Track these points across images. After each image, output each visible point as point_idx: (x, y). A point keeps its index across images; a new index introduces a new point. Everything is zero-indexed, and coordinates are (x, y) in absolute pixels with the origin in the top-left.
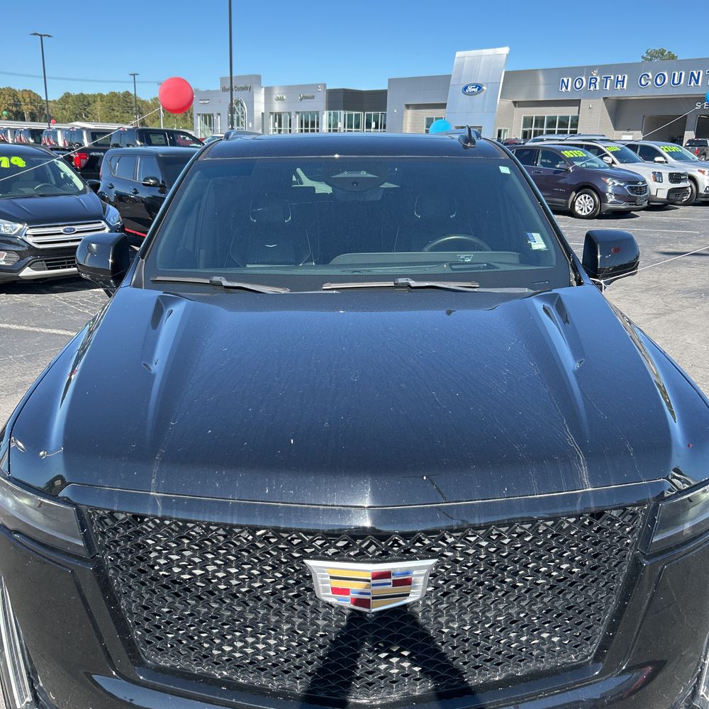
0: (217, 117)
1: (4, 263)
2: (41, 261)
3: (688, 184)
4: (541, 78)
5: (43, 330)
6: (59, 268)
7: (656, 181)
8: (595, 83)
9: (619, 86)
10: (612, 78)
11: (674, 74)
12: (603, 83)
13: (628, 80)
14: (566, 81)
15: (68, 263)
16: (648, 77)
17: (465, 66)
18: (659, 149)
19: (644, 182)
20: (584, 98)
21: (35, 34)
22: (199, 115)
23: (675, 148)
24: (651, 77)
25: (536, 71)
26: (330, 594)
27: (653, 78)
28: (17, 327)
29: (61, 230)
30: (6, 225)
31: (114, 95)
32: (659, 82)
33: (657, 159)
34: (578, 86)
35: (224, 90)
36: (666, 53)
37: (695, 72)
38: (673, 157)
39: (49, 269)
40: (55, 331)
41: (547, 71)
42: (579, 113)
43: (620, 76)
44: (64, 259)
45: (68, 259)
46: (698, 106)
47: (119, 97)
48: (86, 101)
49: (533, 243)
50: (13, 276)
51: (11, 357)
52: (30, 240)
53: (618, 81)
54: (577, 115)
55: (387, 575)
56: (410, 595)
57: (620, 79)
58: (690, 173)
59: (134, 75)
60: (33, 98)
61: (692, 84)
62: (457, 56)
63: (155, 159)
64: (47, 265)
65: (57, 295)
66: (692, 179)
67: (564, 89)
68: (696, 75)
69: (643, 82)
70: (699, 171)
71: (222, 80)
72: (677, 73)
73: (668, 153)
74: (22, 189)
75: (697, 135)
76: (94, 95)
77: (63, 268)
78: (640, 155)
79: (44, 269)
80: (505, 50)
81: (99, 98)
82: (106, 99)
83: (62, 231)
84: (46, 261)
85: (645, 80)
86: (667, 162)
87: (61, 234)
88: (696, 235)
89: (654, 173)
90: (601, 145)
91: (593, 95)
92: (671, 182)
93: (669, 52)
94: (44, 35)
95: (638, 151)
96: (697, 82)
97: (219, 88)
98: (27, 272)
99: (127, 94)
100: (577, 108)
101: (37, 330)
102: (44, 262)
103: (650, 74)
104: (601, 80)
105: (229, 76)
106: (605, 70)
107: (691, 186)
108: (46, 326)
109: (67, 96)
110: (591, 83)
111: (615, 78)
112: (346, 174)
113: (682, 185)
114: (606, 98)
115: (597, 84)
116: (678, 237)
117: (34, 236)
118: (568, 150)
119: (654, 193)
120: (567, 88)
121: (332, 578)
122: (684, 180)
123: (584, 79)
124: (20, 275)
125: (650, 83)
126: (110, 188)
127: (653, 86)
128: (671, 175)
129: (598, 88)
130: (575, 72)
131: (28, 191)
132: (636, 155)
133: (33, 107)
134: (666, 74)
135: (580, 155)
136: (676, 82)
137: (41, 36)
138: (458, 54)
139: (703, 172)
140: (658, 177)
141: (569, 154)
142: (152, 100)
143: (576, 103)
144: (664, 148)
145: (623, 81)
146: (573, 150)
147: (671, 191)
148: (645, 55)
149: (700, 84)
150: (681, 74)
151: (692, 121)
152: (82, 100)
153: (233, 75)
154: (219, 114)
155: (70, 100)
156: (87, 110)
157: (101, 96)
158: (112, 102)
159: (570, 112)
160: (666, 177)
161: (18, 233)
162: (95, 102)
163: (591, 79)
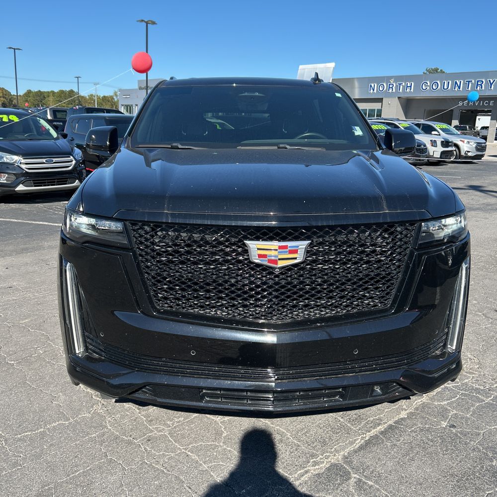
0: (135, 107)
1: (5, 182)
2: (30, 181)
3: (454, 148)
4: (356, 84)
5: (33, 222)
6: (41, 186)
7: (432, 146)
8: (392, 88)
9: (408, 89)
10: (404, 84)
11: (444, 82)
12: (398, 88)
13: (414, 86)
14: (373, 85)
15: (48, 182)
16: (427, 84)
17: (305, 75)
18: (435, 126)
19: (425, 145)
20: (386, 97)
21: (10, 48)
22: (123, 105)
23: (445, 126)
24: (429, 84)
25: (353, 79)
26: (257, 258)
27: (430, 85)
28: (16, 221)
29: (44, 160)
30: (8, 157)
31: (62, 92)
32: (434, 87)
33: (433, 133)
34: (381, 89)
35: (140, 88)
36: (439, 70)
37: (457, 81)
38: (443, 132)
39: (35, 186)
40: (41, 223)
41: (361, 80)
42: (382, 107)
43: (409, 84)
44: (45, 180)
45: (48, 180)
46: (460, 104)
47: (66, 94)
48: (42, 96)
49: (355, 132)
50: (11, 191)
51: (15, 235)
52: (23, 166)
53: (407, 87)
54: (380, 108)
55: (286, 247)
56: (298, 259)
57: (408, 85)
58: (454, 142)
59: (78, 78)
60: (4, 93)
61: (456, 89)
62: (300, 68)
63: (103, 121)
64: (34, 183)
65: (39, 204)
66: (456, 146)
67: (372, 91)
68: (459, 84)
69: (424, 88)
70: (460, 140)
71: (140, 82)
72: (446, 82)
73: (441, 129)
74: (16, 136)
75: (461, 123)
76: (48, 92)
77: (44, 186)
78: (422, 130)
79: (32, 186)
80: (332, 65)
81: (51, 94)
82: (56, 95)
83: (45, 162)
84: (33, 181)
85: (425, 86)
86: (439, 135)
87: (44, 163)
88: (459, 179)
89: (431, 141)
90: (396, 123)
91: (391, 95)
92: (443, 147)
93: (441, 70)
94: (16, 49)
95: (421, 128)
96: (459, 88)
97: (137, 87)
98: (21, 188)
99: (72, 92)
100: (381, 103)
101: (29, 222)
102: (32, 181)
103: (428, 82)
104: (396, 86)
105: (145, 79)
106: (398, 79)
107: (455, 150)
108: (35, 221)
109: (29, 92)
110: (389, 87)
111: (405, 84)
112: (246, 94)
113: (449, 149)
114: (400, 97)
115: (394, 88)
116: (447, 180)
117: (26, 164)
118: (375, 125)
119: (431, 154)
120: (374, 90)
121: (258, 249)
122: (451, 146)
123: (385, 84)
124: (16, 190)
125: (428, 88)
126: (72, 140)
127: (430, 90)
128: (442, 142)
129: (394, 91)
130: (379, 80)
131: (20, 137)
132: (419, 130)
133: (4, 99)
134: (438, 82)
135: (383, 128)
136: (445, 88)
137: (14, 49)
138: (301, 67)
139: (463, 142)
140: (434, 143)
141: (375, 127)
142: (89, 96)
143: (380, 100)
144: (437, 126)
145: (411, 86)
146: (378, 125)
147: (443, 153)
148: (425, 72)
149: (461, 89)
150: (449, 82)
151: (457, 113)
152: (39, 95)
153: (148, 79)
154: (137, 105)
155: (31, 95)
156: (43, 102)
157: (53, 92)
158: (61, 97)
159: (376, 106)
160: (439, 143)
161: (15, 162)
162: (48, 97)
163: (390, 85)
